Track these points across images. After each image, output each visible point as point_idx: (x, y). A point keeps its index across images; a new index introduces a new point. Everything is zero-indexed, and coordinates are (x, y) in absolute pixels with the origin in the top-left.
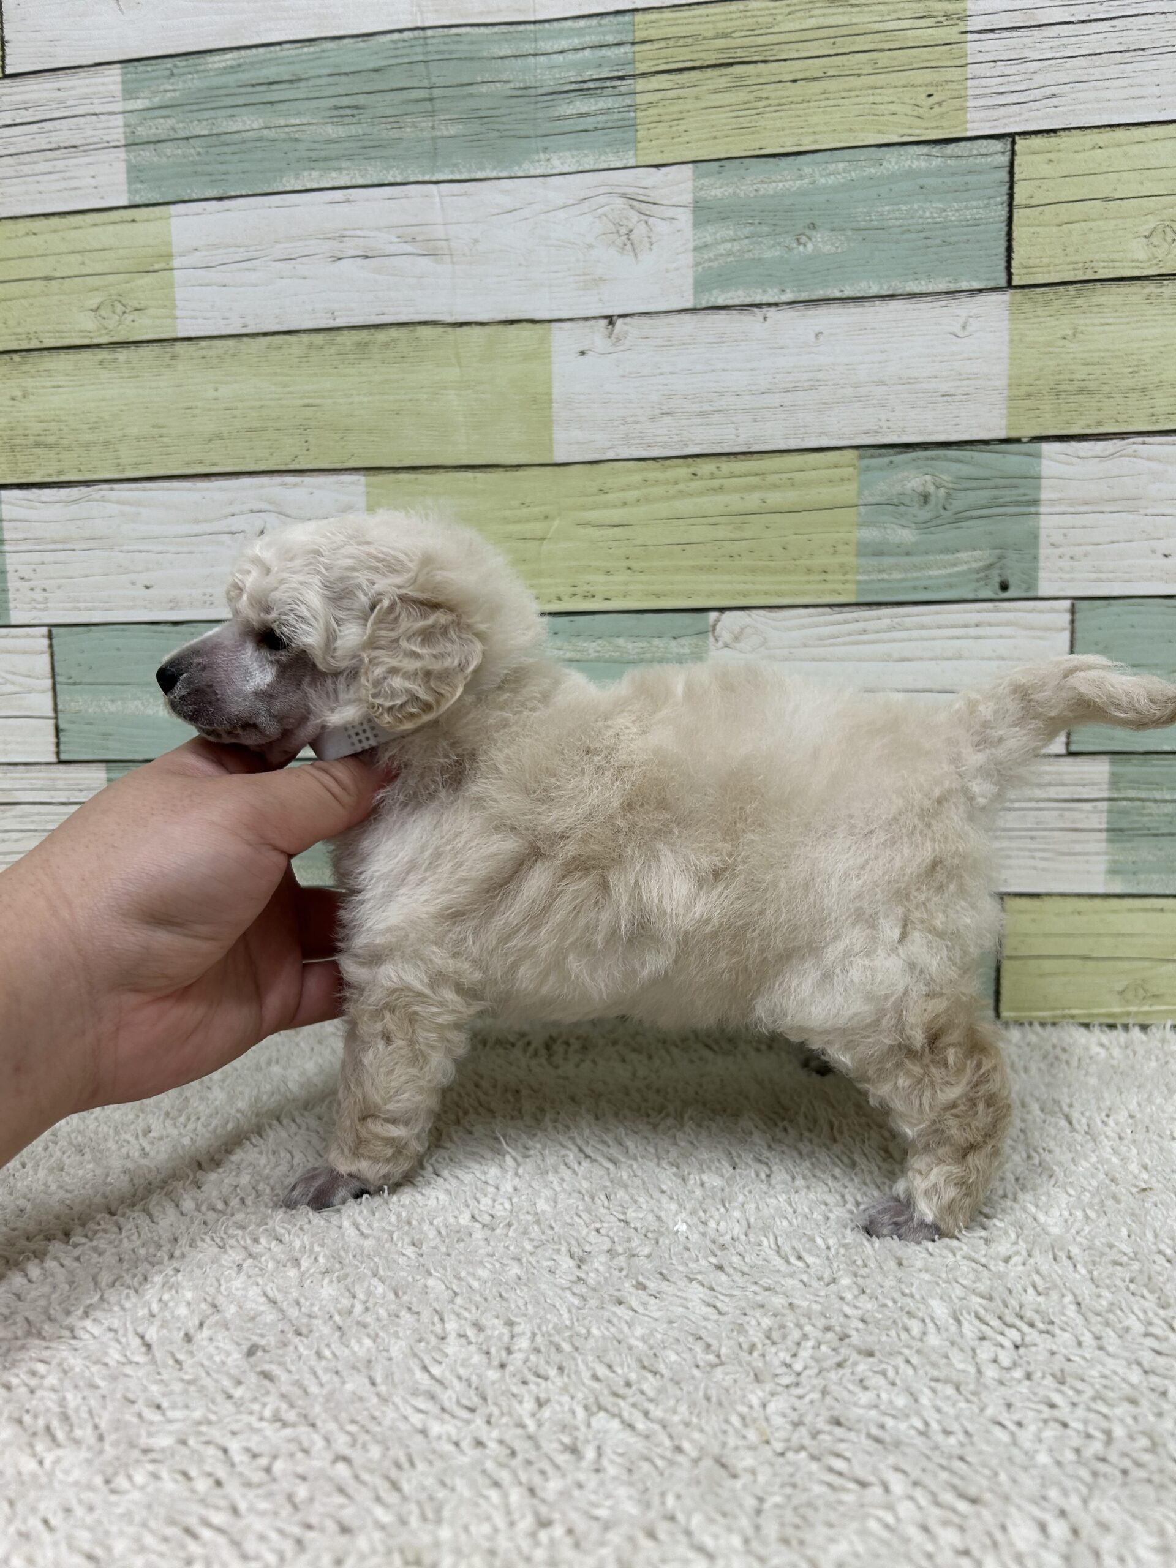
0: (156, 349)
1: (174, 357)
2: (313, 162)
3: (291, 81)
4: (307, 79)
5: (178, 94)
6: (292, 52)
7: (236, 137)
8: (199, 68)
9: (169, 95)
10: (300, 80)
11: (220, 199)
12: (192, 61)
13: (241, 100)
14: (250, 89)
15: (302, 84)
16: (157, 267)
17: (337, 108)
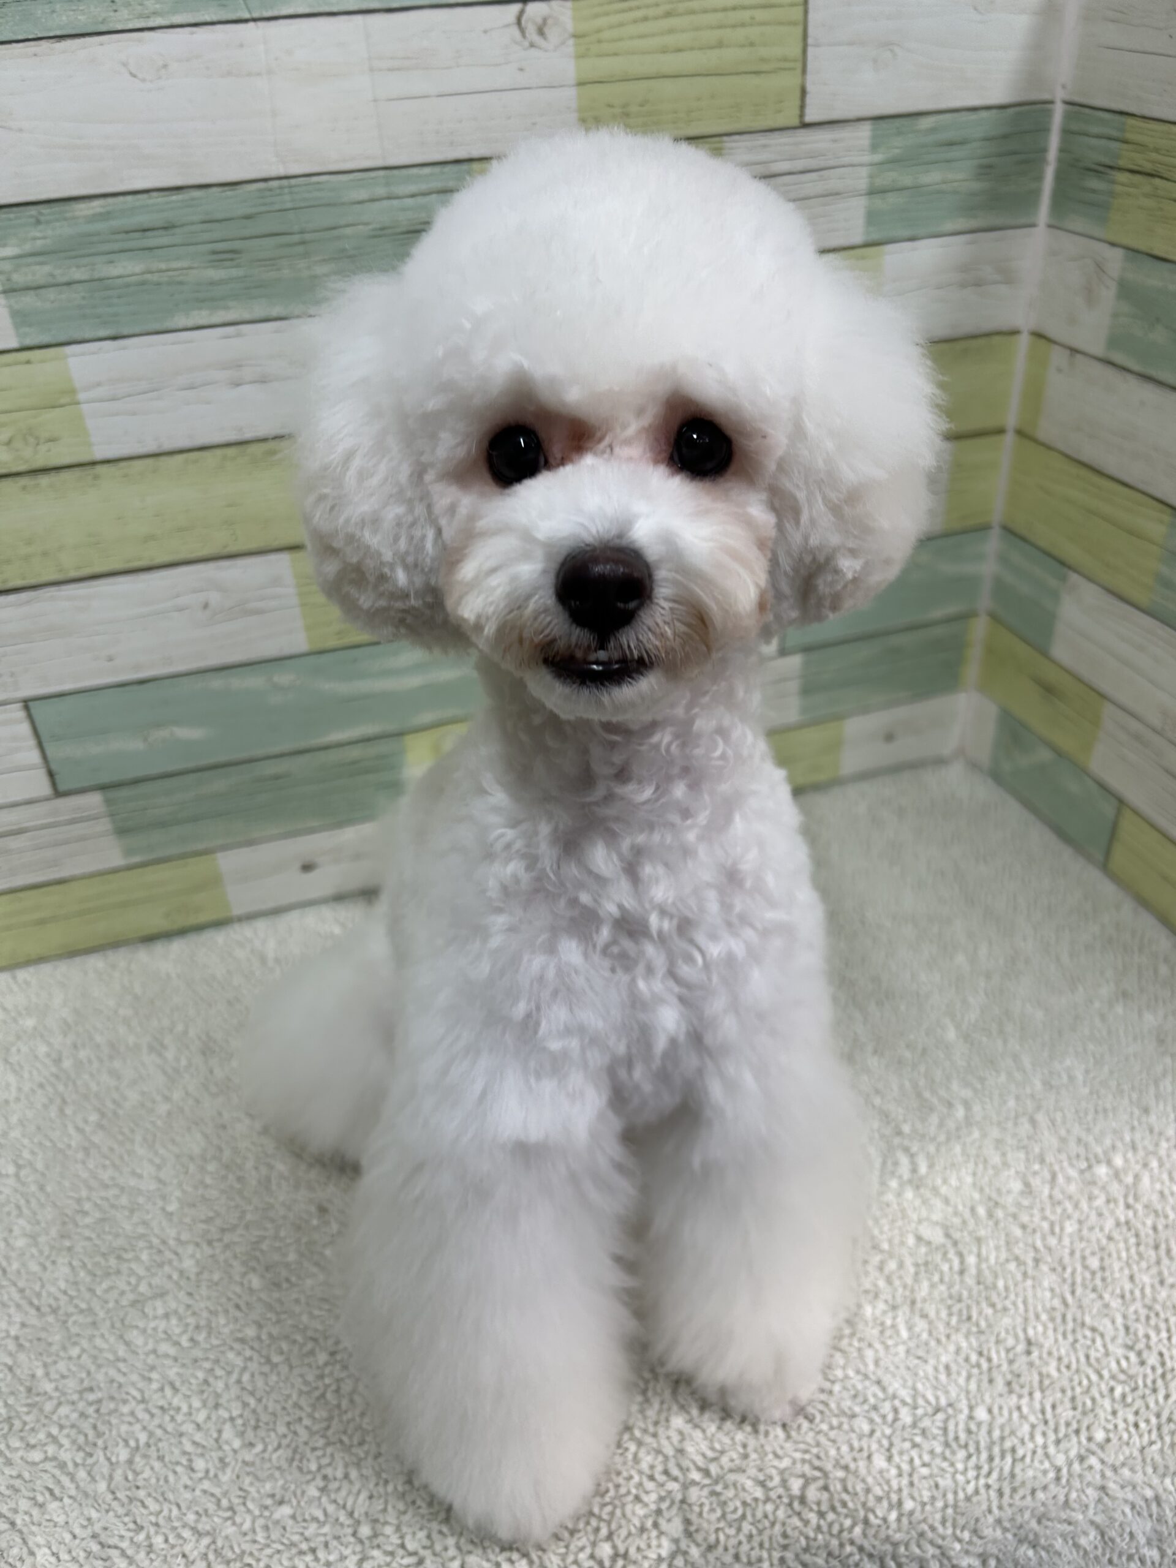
0: (77, 473)
1: (96, 477)
2: (201, 302)
3: (165, 228)
4: (182, 225)
5: (48, 241)
6: (160, 200)
7: (120, 281)
8: (68, 215)
9: (39, 243)
10: (174, 227)
11: (114, 338)
12: (56, 208)
13: (116, 246)
14: (123, 236)
15: (177, 230)
16: (63, 401)
17: (214, 253)
